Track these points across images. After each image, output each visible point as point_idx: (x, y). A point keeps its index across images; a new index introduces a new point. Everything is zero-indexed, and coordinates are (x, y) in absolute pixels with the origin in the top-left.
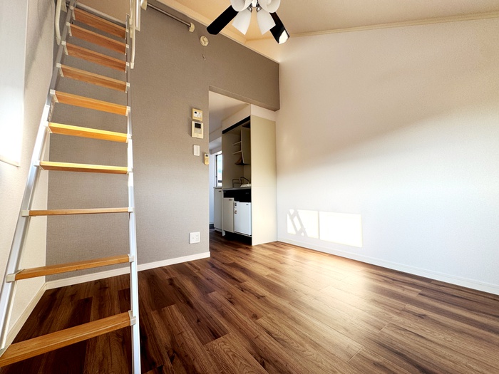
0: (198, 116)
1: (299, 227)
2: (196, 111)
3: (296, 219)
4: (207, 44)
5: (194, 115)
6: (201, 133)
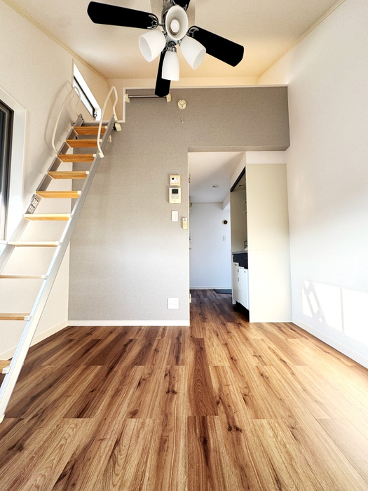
0: (176, 182)
1: (316, 309)
2: (173, 176)
3: (311, 296)
4: (185, 106)
5: (172, 181)
6: (178, 198)
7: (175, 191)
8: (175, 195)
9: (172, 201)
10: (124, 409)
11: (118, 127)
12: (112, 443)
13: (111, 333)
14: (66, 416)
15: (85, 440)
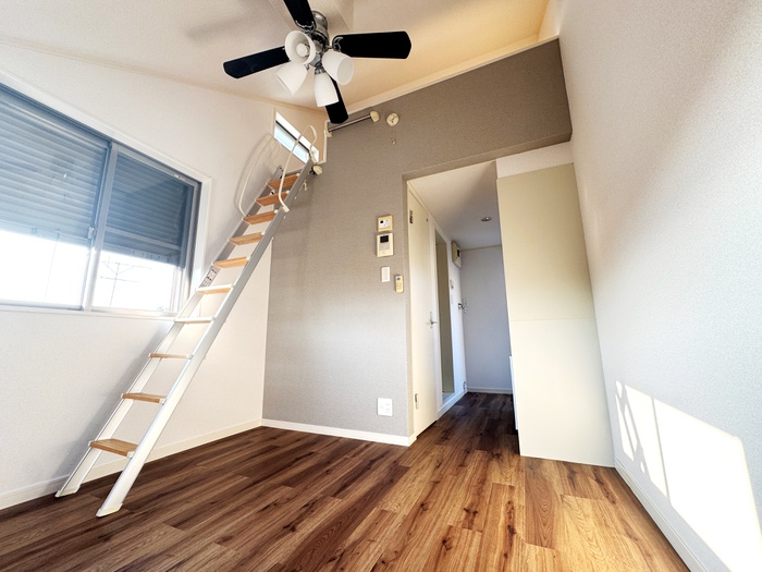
0: (386, 225)
2: (382, 219)
5: (381, 225)
6: (388, 248)
7: (385, 239)
8: (385, 244)
9: (380, 254)
10: (222, 532)
11: (317, 170)
12: (175, 562)
13: (298, 440)
14: (165, 522)
15: (156, 552)
